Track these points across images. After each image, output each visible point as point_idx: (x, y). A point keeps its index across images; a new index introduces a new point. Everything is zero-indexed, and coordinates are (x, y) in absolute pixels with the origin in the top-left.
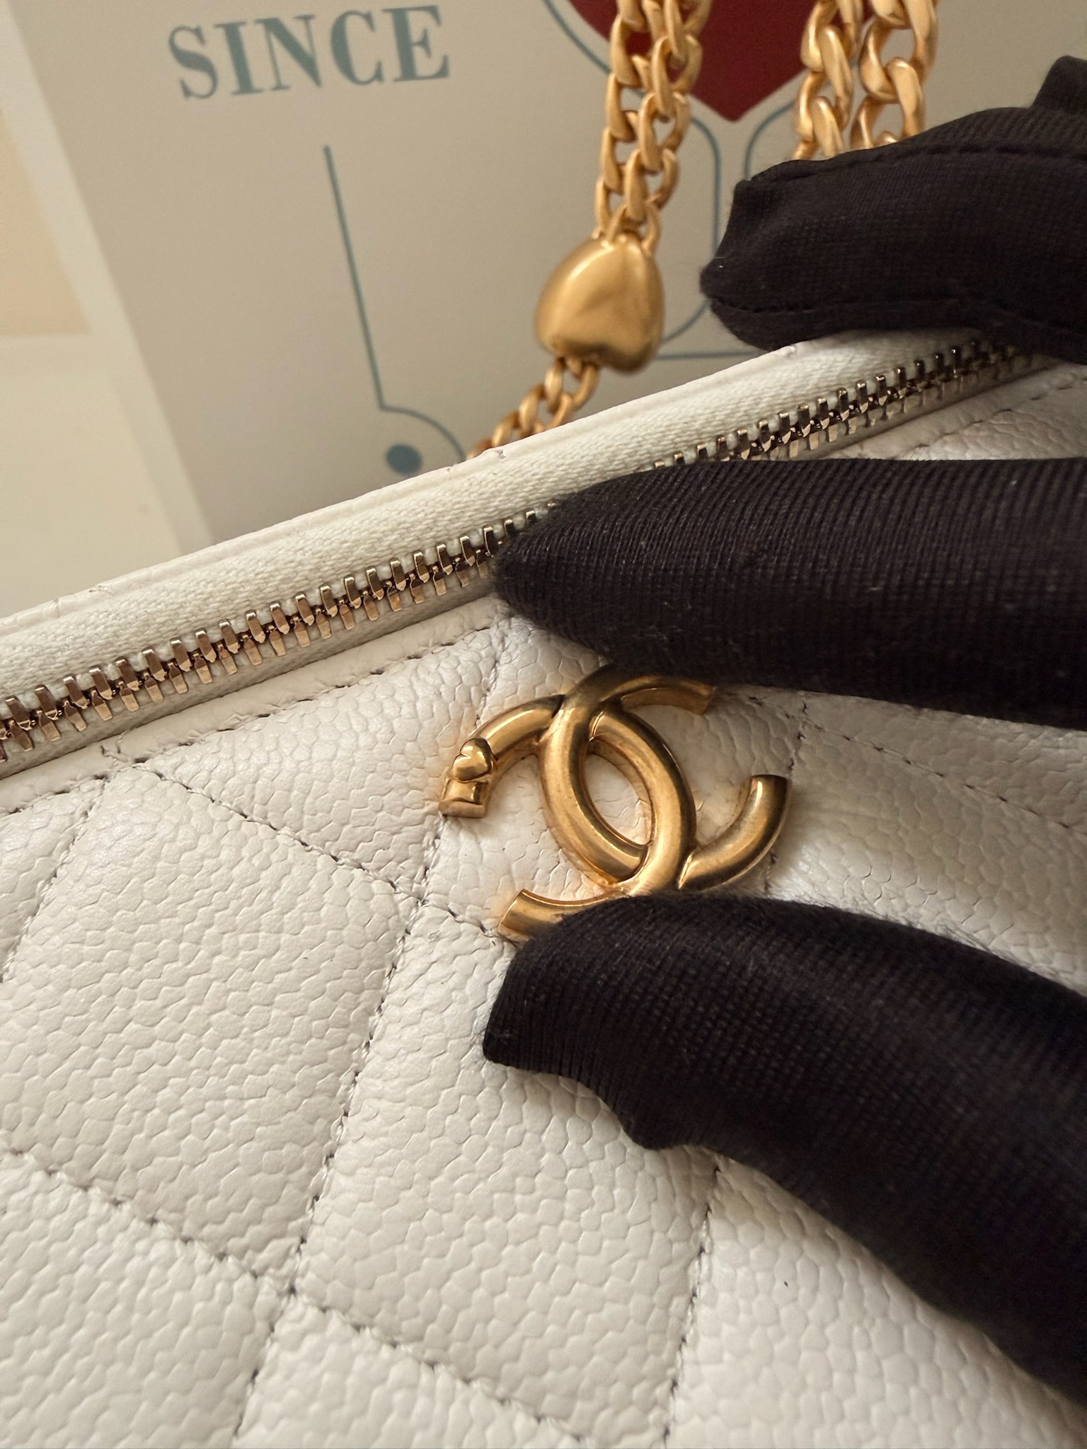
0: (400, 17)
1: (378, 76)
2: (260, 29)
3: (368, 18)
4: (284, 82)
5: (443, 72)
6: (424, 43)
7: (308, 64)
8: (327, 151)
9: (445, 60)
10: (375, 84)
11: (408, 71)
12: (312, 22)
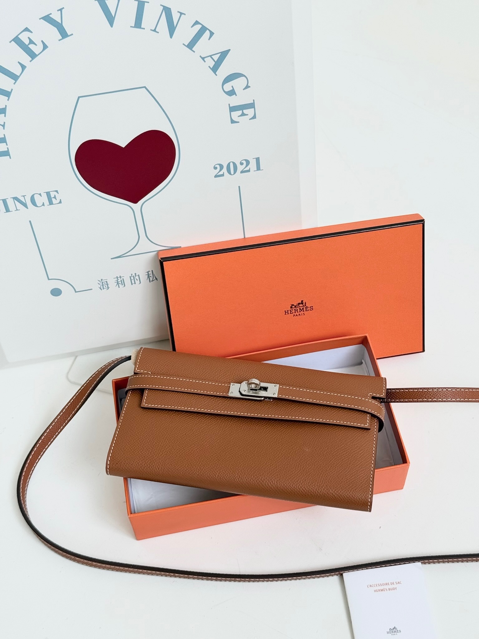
0: (48, 194)
1: (43, 205)
2: (12, 199)
3: (40, 194)
4: (18, 209)
5: (60, 202)
6: (55, 197)
7: (25, 205)
8: (30, 221)
9: (61, 199)
10: (43, 206)
11: (51, 203)
12: (25, 197)
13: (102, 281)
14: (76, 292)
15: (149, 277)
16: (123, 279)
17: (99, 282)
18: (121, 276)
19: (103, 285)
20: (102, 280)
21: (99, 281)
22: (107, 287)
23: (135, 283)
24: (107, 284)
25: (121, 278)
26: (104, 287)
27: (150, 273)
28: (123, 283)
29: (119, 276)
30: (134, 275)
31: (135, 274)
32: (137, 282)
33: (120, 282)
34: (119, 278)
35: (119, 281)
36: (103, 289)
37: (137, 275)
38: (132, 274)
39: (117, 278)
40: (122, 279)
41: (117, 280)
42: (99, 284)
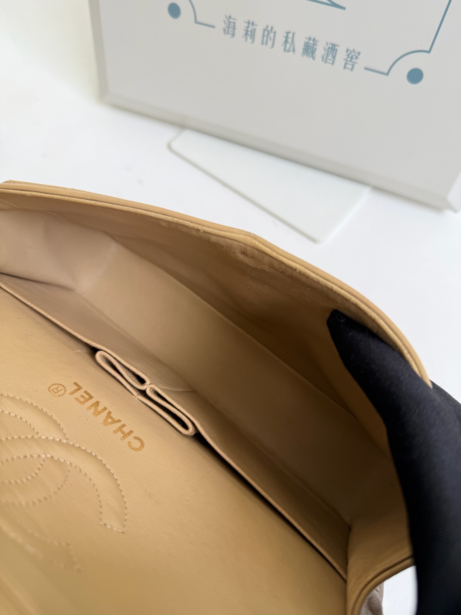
13: (231, 20)
14: (196, 22)
15: (286, 42)
16: (255, 29)
17: (226, 20)
18: (255, 23)
19: (229, 27)
20: (230, 17)
21: (226, 17)
22: (232, 33)
23: (266, 44)
24: (234, 28)
25: (252, 26)
26: (230, 32)
27: (290, 35)
28: (253, 36)
29: (251, 22)
30: (269, 28)
31: (272, 28)
32: (270, 43)
33: (250, 33)
34: (250, 26)
35: (250, 29)
36: (228, 33)
37: (273, 31)
38: (267, 27)
39: (248, 25)
40: (253, 28)
41: (248, 27)
42: (225, 22)
